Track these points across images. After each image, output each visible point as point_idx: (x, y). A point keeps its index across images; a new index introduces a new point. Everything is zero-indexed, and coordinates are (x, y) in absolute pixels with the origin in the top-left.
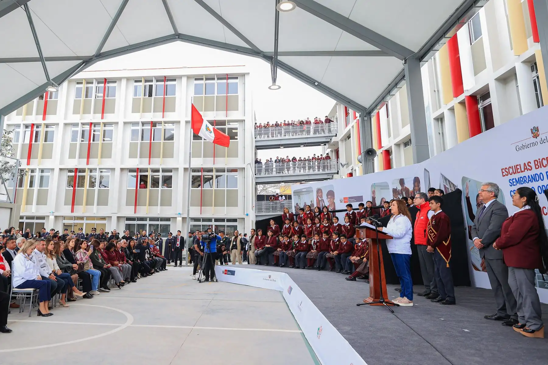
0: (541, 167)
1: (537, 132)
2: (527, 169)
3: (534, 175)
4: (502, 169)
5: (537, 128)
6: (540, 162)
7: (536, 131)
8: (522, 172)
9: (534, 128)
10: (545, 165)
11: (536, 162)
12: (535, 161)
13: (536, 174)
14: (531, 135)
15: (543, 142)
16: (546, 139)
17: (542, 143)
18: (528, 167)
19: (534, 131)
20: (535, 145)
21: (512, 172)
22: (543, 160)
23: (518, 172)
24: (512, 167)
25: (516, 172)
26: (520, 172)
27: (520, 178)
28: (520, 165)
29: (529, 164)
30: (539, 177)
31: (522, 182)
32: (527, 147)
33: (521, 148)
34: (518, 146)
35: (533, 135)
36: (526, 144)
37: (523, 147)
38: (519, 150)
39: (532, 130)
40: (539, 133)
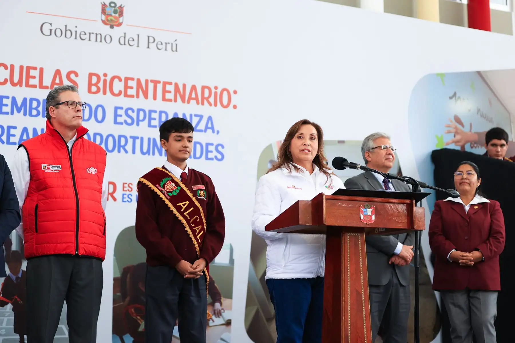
0: (105, 93)
1: (117, 15)
5: (121, 7)
6: (105, 81)
7: (115, 12)
8: (41, 86)
9: (113, 5)
10: (116, 91)
11: (94, 80)
12: (91, 75)
14: (99, 16)
15: (127, 43)
16: (136, 39)
17: (125, 44)
19: (109, 10)
20: (103, 40)
21: (8, 78)
22: (116, 81)
23: (28, 85)
24: (12, 67)
25: (20, 83)
26: (34, 86)
27: (32, 100)
28: (41, 70)
29: (73, 76)
30: (93, 113)
31: (34, 112)
32: (79, 36)
33: (58, 33)
34: (51, 24)
35: (104, 18)
36: (76, 29)
37: (66, 32)
38: (51, 34)
39: (104, 6)
40: (121, 20)
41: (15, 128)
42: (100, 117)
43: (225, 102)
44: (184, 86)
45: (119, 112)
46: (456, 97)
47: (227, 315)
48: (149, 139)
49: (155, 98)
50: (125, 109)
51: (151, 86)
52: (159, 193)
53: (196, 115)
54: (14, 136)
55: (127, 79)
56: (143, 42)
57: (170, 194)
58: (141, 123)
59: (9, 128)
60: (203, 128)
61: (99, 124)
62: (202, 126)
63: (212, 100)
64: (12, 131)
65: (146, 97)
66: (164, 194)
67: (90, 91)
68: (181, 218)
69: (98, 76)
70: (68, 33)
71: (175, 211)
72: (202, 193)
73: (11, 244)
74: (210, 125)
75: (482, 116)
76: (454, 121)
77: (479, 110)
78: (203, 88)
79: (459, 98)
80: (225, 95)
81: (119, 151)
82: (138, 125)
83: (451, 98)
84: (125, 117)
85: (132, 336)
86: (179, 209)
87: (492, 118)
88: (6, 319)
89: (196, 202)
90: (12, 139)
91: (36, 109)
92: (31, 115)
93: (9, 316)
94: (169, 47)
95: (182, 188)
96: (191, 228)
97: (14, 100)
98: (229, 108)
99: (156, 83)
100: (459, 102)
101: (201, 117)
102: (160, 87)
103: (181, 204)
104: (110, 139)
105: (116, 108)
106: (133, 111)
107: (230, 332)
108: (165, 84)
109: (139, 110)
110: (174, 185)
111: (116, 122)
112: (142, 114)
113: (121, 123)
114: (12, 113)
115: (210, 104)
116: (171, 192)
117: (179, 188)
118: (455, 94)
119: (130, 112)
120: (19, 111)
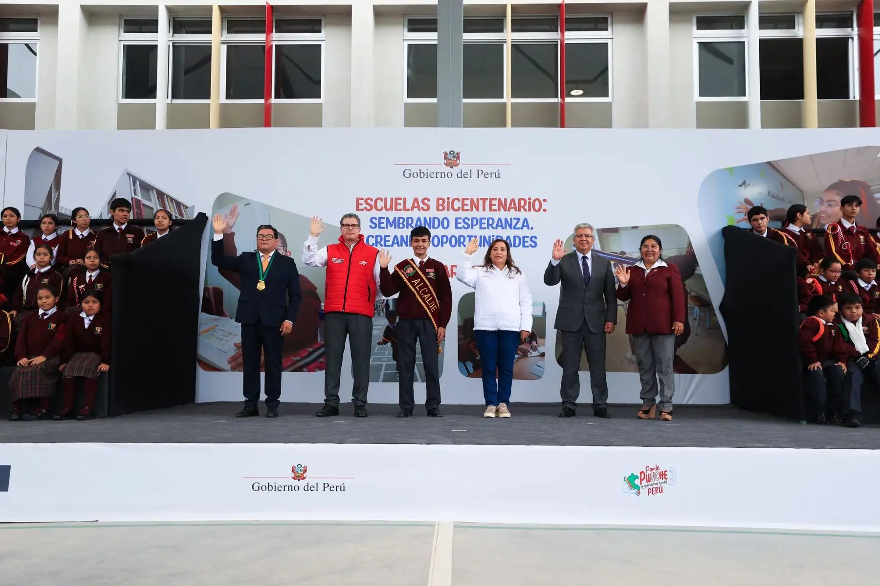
0: (448, 210)
1: (455, 159)
2: (418, 207)
3: (430, 218)
4: (358, 199)
5: (458, 154)
6: (448, 202)
7: (454, 157)
8: (405, 209)
9: (452, 153)
10: (456, 208)
11: (441, 202)
12: (438, 199)
13: (434, 218)
14: (442, 160)
15: (463, 176)
16: (469, 173)
17: (461, 177)
18: (421, 205)
19: (450, 157)
20: (446, 176)
21: (384, 206)
22: (456, 201)
23: (396, 210)
24: (386, 199)
25: (391, 209)
26: (401, 210)
27: (399, 218)
28: (405, 199)
29: (426, 201)
30: (441, 223)
31: (401, 226)
32: (429, 175)
33: (415, 175)
34: (410, 170)
35: (446, 162)
36: (427, 171)
37: (420, 174)
38: (410, 177)
39: (446, 154)
40: (458, 162)
41: (389, 236)
42: (445, 226)
43: (537, 208)
44: (505, 200)
45: (459, 221)
46: (745, 185)
47: (541, 349)
48: (481, 237)
49: (484, 210)
50: (462, 218)
51: (481, 202)
52: (402, 275)
53: (514, 219)
54: (389, 241)
55: (463, 200)
56: (475, 174)
57: (408, 275)
58: (474, 227)
59: (385, 236)
60: (521, 227)
61: (445, 230)
62: (519, 225)
63: (527, 207)
64: (387, 238)
65: (478, 209)
66: (404, 275)
67: (438, 209)
68: (413, 290)
69: (443, 200)
70: (422, 174)
71: (410, 286)
72: (432, 274)
73: (389, 306)
74: (525, 224)
75: (773, 197)
76: (744, 203)
77: (769, 193)
78: (520, 200)
79: (749, 185)
80: (537, 203)
81: (459, 246)
82: (472, 228)
83: (740, 186)
84: (463, 224)
85: (471, 362)
86: (413, 284)
87: (783, 198)
88: (387, 352)
89: (425, 279)
90: (387, 243)
91: (402, 223)
92: (399, 228)
93: (389, 350)
94: (493, 175)
95: (417, 271)
96: (421, 296)
97: (388, 219)
98: (540, 211)
99: (484, 200)
100: (748, 189)
101: (519, 219)
102: (487, 203)
103: (415, 281)
104: (453, 239)
105: (457, 219)
106: (469, 220)
107: (544, 360)
108: (491, 200)
109: (473, 219)
110: (412, 269)
111: (457, 228)
112: (475, 221)
113: (461, 228)
114: (387, 228)
115: (526, 211)
116: (409, 274)
117: (415, 271)
118: (744, 183)
119: (466, 220)
120: (391, 226)
